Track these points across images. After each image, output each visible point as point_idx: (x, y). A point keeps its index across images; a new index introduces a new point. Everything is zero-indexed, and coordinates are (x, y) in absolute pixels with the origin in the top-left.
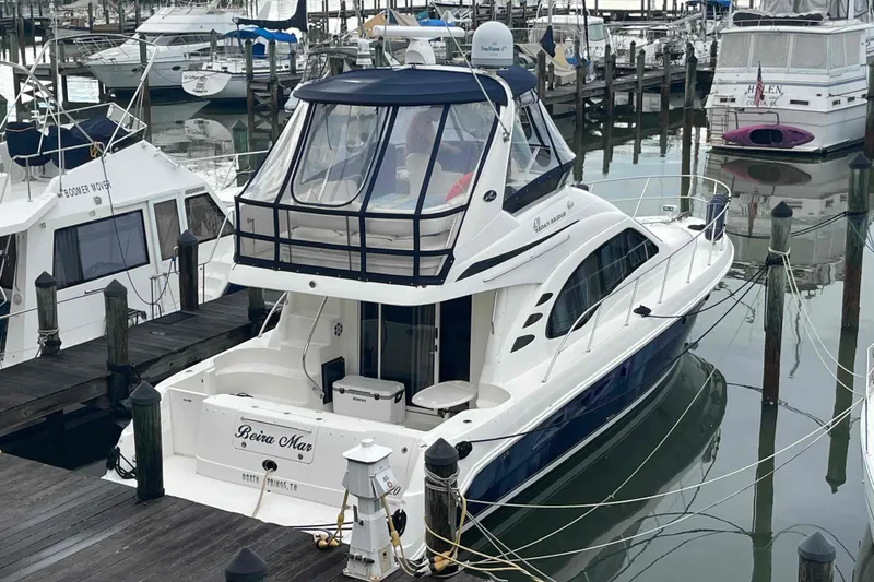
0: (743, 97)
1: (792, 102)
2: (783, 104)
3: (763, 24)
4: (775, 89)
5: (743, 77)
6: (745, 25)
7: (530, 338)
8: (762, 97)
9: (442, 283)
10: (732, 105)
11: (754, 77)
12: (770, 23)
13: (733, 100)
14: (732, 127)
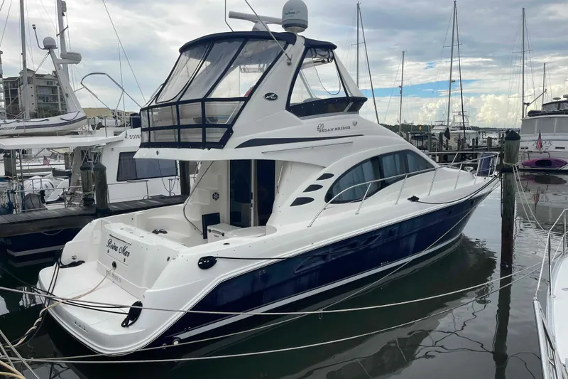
0: (532, 146)
1: (557, 148)
2: (552, 149)
3: (542, 115)
4: (548, 142)
5: (532, 138)
6: (533, 116)
7: (310, 200)
8: (541, 146)
9: (222, 148)
10: (527, 150)
11: (537, 138)
12: (545, 114)
13: (527, 148)
14: (527, 160)
